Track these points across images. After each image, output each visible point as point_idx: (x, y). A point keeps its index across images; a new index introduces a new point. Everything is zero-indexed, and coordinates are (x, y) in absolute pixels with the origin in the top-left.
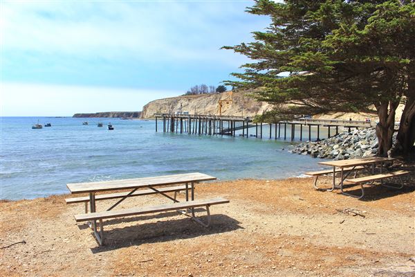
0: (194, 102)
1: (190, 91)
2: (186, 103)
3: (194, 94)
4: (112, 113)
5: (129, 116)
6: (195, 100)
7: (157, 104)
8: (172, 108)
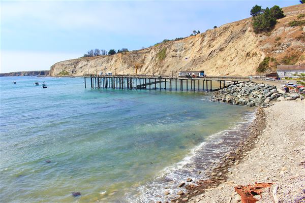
0: (92, 62)
1: (87, 54)
2: (86, 63)
3: (90, 56)
4: (23, 72)
5: (38, 74)
6: (92, 61)
7: (63, 65)
8: (75, 67)
